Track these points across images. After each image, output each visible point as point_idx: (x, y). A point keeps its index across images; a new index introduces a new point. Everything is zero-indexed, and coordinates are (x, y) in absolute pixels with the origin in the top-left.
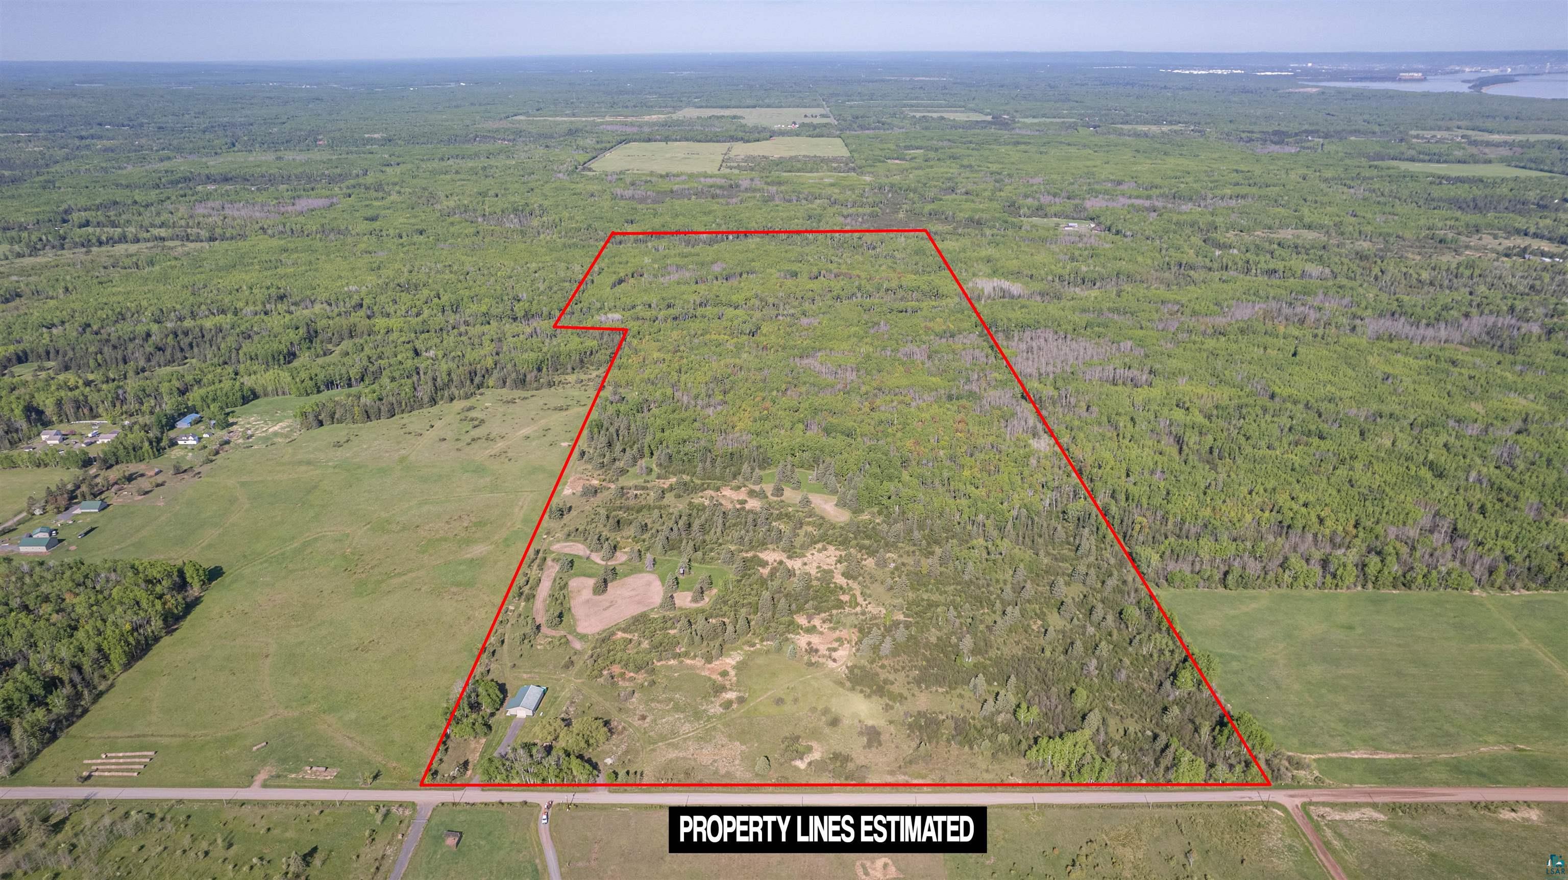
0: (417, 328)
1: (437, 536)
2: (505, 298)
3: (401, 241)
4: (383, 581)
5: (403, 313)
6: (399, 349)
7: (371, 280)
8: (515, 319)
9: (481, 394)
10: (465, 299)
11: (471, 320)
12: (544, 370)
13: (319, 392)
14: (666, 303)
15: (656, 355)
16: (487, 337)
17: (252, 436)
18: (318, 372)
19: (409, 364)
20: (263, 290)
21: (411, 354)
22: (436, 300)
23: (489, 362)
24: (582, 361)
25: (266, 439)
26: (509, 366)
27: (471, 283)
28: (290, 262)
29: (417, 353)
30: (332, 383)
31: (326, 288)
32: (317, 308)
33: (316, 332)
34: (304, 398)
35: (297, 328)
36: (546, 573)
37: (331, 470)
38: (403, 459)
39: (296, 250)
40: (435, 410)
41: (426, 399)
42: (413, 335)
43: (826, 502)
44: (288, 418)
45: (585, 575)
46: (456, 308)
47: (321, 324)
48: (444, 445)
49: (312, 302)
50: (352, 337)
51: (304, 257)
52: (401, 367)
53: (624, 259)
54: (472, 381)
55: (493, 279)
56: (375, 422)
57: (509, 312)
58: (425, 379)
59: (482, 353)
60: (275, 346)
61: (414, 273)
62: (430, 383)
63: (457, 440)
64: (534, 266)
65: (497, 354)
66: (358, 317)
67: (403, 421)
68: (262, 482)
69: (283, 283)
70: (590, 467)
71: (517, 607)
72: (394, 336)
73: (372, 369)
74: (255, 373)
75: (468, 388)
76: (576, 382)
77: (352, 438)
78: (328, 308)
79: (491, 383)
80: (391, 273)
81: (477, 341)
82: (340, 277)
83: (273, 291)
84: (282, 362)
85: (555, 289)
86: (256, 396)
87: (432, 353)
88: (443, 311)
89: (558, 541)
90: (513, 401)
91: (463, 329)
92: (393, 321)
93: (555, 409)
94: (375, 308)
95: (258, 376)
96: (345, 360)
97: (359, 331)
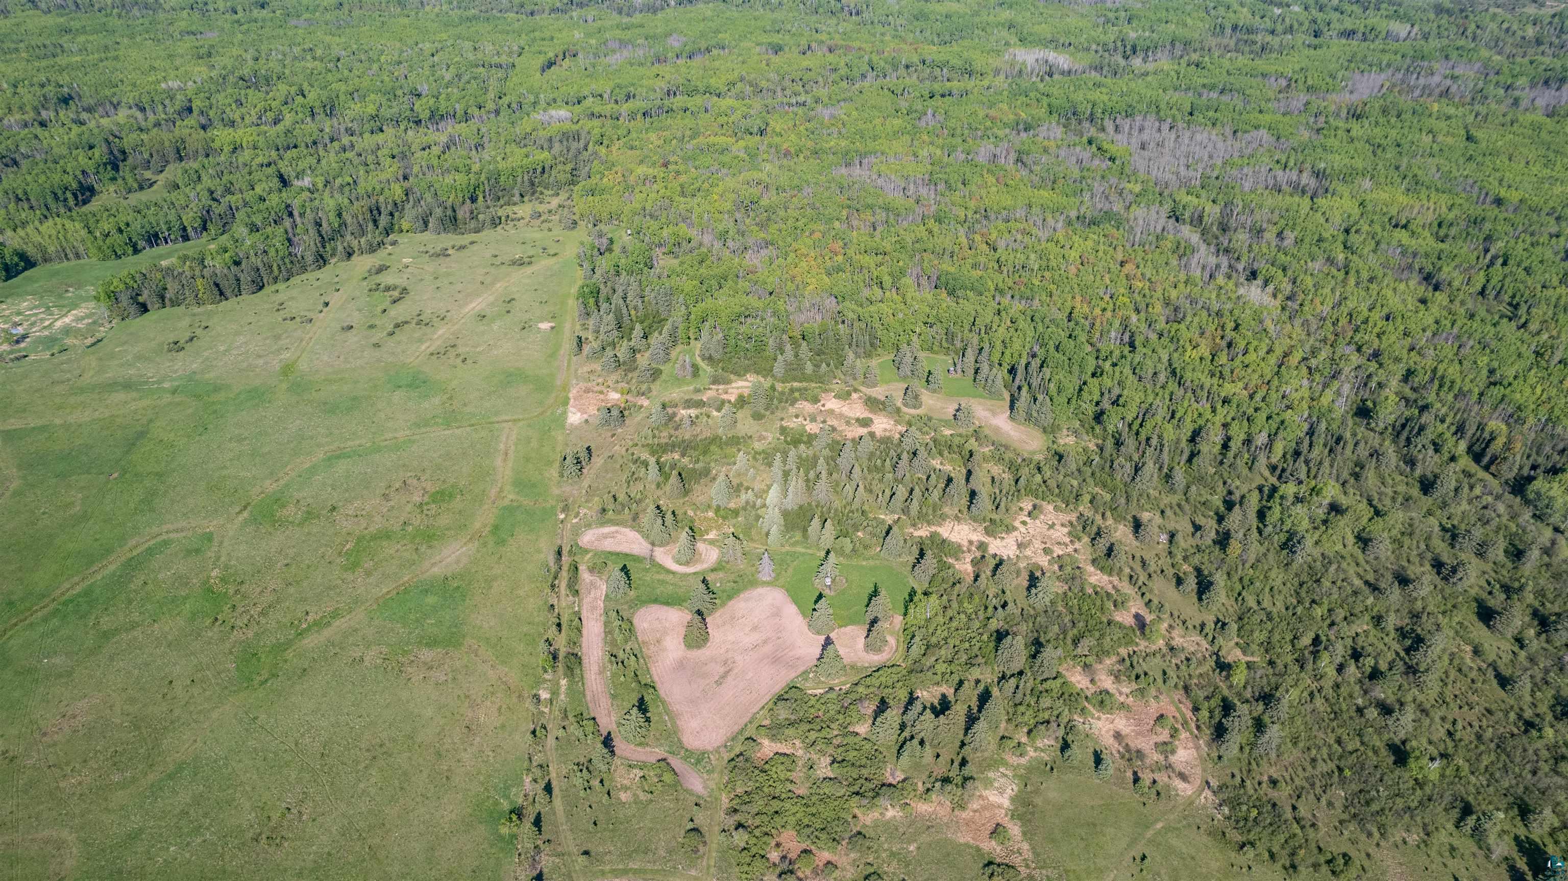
0: (278, 141)
1: (373, 529)
2: (399, 92)
3: (236, 17)
4: (289, 643)
5: (254, 119)
6: (257, 176)
7: (201, 72)
8: (418, 122)
9: (394, 243)
10: (342, 97)
11: (355, 126)
12: (481, 198)
13: (136, 251)
14: (624, 91)
15: (641, 170)
16: (385, 151)
17: (24, 337)
18: (130, 219)
19: (274, 200)
20: (37, 88)
21: (275, 183)
22: (300, 99)
23: (397, 191)
24: (532, 184)
25: (50, 341)
26: (428, 197)
27: (346, 72)
28: (75, 48)
29: (284, 182)
30: (156, 236)
31: (134, 85)
32: (122, 116)
33: (124, 152)
34: (112, 263)
35: (91, 147)
36: (587, 600)
37: (167, 398)
38: (287, 369)
39: (83, 31)
40: (325, 274)
41: (310, 258)
42: (274, 153)
43: (994, 414)
44: (86, 299)
45: (656, 601)
46: (330, 109)
47: (129, 140)
48: (352, 338)
49: (116, 107)
50: (181, 159)
51: (97, 39)
52: (262, 206)
53: (547, 34)
54: (375, 222)
55: (375, 67)
56: (233, 301)
57: (408, 113)
58: (304, 223)
59: (383, 176)
60: (56, 178)
61: (262, 61)
62: (312, 232)
63: (372, 327)
64: (427, 47)
65: (406, 178)
66: (186, 128)
67: (281, 297)
68: (43, 429)
69: (64, 79)
70: (597, 366)
71: (555, 693)
72: (245, 156)
73: (218, 209)
74: (24, 224)
75: (372, 235)
76: (532, 217)
77: (199, 332)
78: (139, 115)
79: (405, 225)
80: (228, 62)
81: (370, 159)
82: (153, 68)
83: (50, 90)
84: (71, 202)
85: (466, 78)
86: (29, 264)
87: (307, 182)
88: (313, 115)
89: (588, 526)
90: (444, 253)
91: (346, 140)
92: (240, 132)
93: (514, 263)
94: (212, 113)
95: (30, 229)
96: (174, 195)
97: (190, 149)
